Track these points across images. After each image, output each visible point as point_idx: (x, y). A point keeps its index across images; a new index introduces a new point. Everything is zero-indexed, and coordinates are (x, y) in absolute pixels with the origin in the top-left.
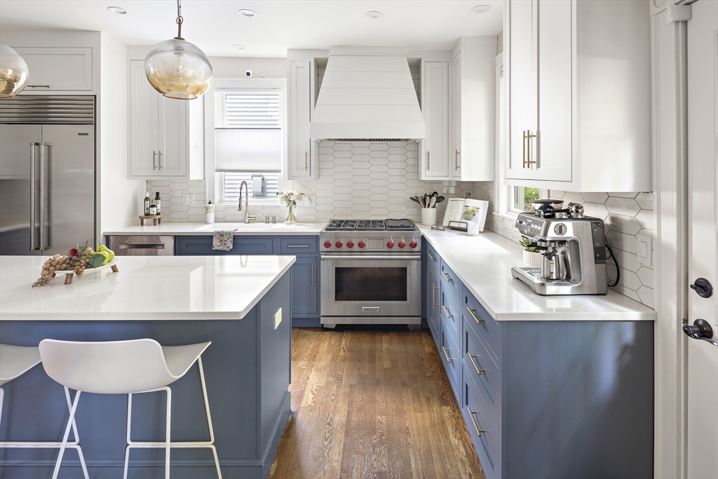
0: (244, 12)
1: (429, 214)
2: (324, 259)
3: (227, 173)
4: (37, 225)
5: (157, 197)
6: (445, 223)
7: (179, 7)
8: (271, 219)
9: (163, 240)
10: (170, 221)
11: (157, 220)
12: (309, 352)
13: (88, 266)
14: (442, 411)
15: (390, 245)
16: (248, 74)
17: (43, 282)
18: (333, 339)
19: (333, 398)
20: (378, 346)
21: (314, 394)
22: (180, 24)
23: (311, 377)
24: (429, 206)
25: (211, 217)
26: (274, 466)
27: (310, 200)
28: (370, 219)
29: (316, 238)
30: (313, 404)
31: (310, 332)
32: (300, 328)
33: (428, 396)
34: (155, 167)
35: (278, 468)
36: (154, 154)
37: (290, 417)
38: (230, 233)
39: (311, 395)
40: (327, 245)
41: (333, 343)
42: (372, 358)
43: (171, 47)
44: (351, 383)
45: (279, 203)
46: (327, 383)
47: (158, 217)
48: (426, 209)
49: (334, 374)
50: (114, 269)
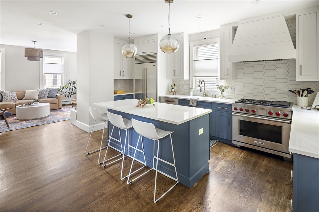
0: (198, 17)
1: (303, 100)
2: (234, 115)
3: (197, 77)
4: (146, 92)
5: (175, 86)
6: (313, 106)
7: (169, 24)
8: (214, 96)
9: (175, 100)
10: (179, 94)
11: (174, 93)
12: (224, 153)
13: (147, 103)
14: (286, 202)
15: (270, 113)
16: (205, 38)
17: (138, 106)
18: (238, 151)
19: (228, 173)
20: (260, 161)
21: (220, 168)
22: (169, 30)
23: (221, 162)
24: (302, 95)
25: (191, 93)
26: (196, 184)
27: (232, 89)
28: (264, 100)
29: (230, 105)
30: (218, 171)
31: (228, 146)
32: (224, 143)
33: (281, 192)
34: (173, 75)
35: (197, 185)
36: (173, 71)
37: (208, 172)
38: (195, 100)
39: (219, 168)
40: (236, 109)
41: (237, 153)
42: (255, 165)
43: (167, 38)
44: (239, 171)
45: (216, 90)
46: (228, 167)
47: (175, 92)
48: (300, 97)
49: (232, 165)
50: (154, 105)
